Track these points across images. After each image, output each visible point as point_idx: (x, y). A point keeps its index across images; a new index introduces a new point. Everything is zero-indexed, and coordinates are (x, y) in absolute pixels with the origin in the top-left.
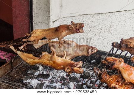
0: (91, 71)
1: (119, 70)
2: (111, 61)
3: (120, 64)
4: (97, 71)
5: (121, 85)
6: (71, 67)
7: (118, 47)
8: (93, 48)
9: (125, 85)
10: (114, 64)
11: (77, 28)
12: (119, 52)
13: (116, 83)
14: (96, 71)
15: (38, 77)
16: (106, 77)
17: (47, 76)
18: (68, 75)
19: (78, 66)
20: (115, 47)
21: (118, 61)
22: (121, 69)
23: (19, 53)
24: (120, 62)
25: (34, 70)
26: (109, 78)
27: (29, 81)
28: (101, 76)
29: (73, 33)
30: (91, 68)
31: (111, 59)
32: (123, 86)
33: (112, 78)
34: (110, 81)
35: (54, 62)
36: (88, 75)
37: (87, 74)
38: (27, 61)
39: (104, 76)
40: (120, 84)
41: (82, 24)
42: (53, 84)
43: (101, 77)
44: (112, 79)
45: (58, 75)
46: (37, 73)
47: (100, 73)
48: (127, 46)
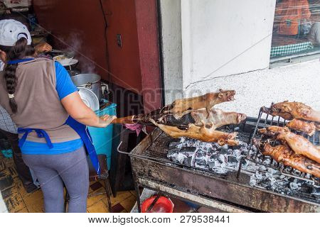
1: (286, 141)
3: (287, 134)
4: (257, 142)
6: (225, 139)
7: (268, 112)
8: (242, 115)
9: (294, 157)
10: (278, 134)
11: (228, 96)
12: (270, 117)
13: (283, 156)
15: (182, 150)
16: (269, 149)
17: (192, 149)
18: (214, 146)
19: (233, 138)
20: (265, 112)
22: (288, 139)
23: (161, 126)
25: (176, 143)
26: (273, 150)
27: (174, 155)
28: (264, 148)
29: (224, 101)
31: (275, 129)
32: (292, 158)
33: (276, 150)
34: (275, 154)
35: (204, 135)
38: (171, 134)
39: (267, 148)
40: (288, 157)
41: (233, 91)
42: (201, 158)
45: (203, 146)
46: (180, 146)
47: (261, 145)
48: (280, 110)
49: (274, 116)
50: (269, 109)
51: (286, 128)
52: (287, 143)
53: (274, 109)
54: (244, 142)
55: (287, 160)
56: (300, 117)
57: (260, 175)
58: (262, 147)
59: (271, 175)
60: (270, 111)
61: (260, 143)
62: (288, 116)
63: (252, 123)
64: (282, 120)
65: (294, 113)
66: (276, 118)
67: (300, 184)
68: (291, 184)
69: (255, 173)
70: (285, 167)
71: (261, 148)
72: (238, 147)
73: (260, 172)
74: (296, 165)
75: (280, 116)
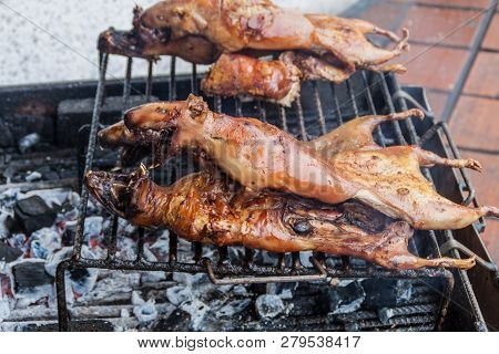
0: (41, 184)
1: (204, 150)
2: (157, 121)
3: (202, 123)
4: (104, 184)
5: (231, 213)
7: (128, 48)
9: (246, 205)
10: (172, 132)
13: (207, 212)
14: (101, 187)
16: (154, 201)
20: (115, 51)
21: (188, 112)
22: (209, 144)
24: (197, 114)
26: (169, 200)
28: (134, 201)
30: (36, 174)
31: (155, 115)
32: (238, 213)
33: (179, 194)
34: (177, 209)
36: (41, 210)
37: (34, 209)
39: (144, 199)
40: (225, 209)
43: (135, 206)
44: (182, 198)
47: (121, 191)
48: (168, 32)
49: (152, 59)
50: (128, 35)
51: (195, 101)
52: (210, 158)
53: (149, 34)
54: (67, 187)
55: (222, 224)
56: (240, 46)
57: (151, 305)
58: (125, 196)
59: (187, 291)
60: (133, 41)
61: (113, 187)
62: (201, 50)
63: (81, 106)
64: (184, 67)
65: (220, 33)
66: (162, 67)
67: (287, 294)
68: (259, 303)
69: (128, 302)
70: (222, 251)
71: (124, 204)
72: (48, 217)
73: (145, 290)
74: (256, 233)
75: (174, 55)
